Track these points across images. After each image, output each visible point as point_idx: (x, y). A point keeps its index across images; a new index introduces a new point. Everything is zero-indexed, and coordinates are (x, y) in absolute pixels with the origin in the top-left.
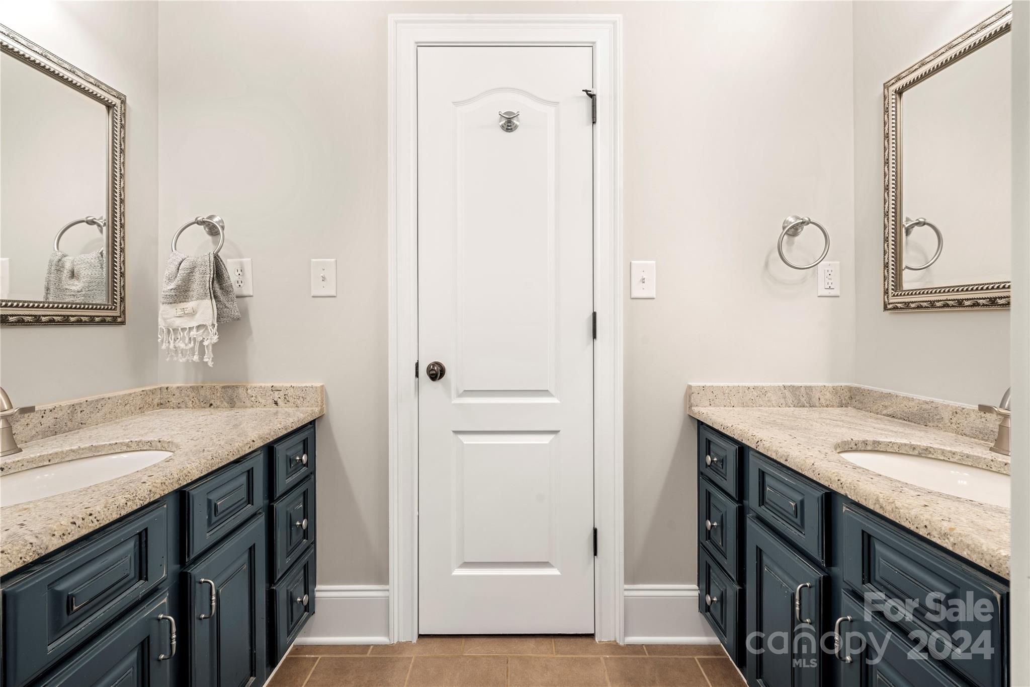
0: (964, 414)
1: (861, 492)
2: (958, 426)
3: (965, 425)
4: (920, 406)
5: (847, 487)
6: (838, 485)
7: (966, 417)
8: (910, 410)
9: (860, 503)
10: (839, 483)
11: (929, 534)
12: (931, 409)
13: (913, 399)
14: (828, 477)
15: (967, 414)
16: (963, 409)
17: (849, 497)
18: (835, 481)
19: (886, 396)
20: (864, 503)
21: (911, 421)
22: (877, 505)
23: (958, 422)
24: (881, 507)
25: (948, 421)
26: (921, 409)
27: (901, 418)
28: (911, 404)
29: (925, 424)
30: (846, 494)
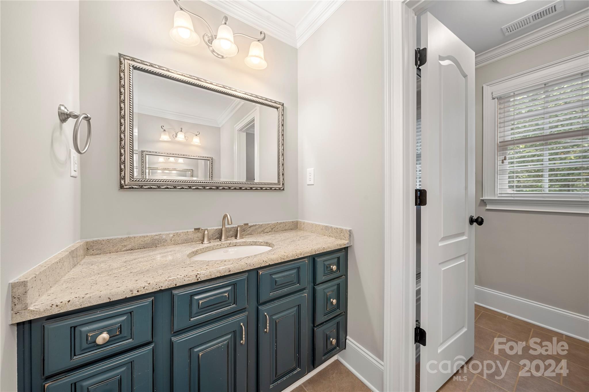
0: (178, 235)
1: (274, 259)
2: (175, 241)
3: (178, 240)
4: (152, 238)
5: (268, 261)
6: (265, 263)
7: (179, 236)
8: (145, 242)
9: (276, 263)
10: (265, 262)
11: (298, 257)
12: (159, 238)
13: (147, 236)
14: (259, 263)
15: (179, 235)
16: (177, 233)
17: (271, 264)
18: (262, 262)
19: (125, 239)
20: (277, 262)
21: (146, 248)
22: (282, 259)
23: (175, 240)
24: (283, 259)
25: (169, 241)
26: (153, 239)
27: (138, 249)
28: (145, 239)
29: (156, 246)
30: (269, 264)
